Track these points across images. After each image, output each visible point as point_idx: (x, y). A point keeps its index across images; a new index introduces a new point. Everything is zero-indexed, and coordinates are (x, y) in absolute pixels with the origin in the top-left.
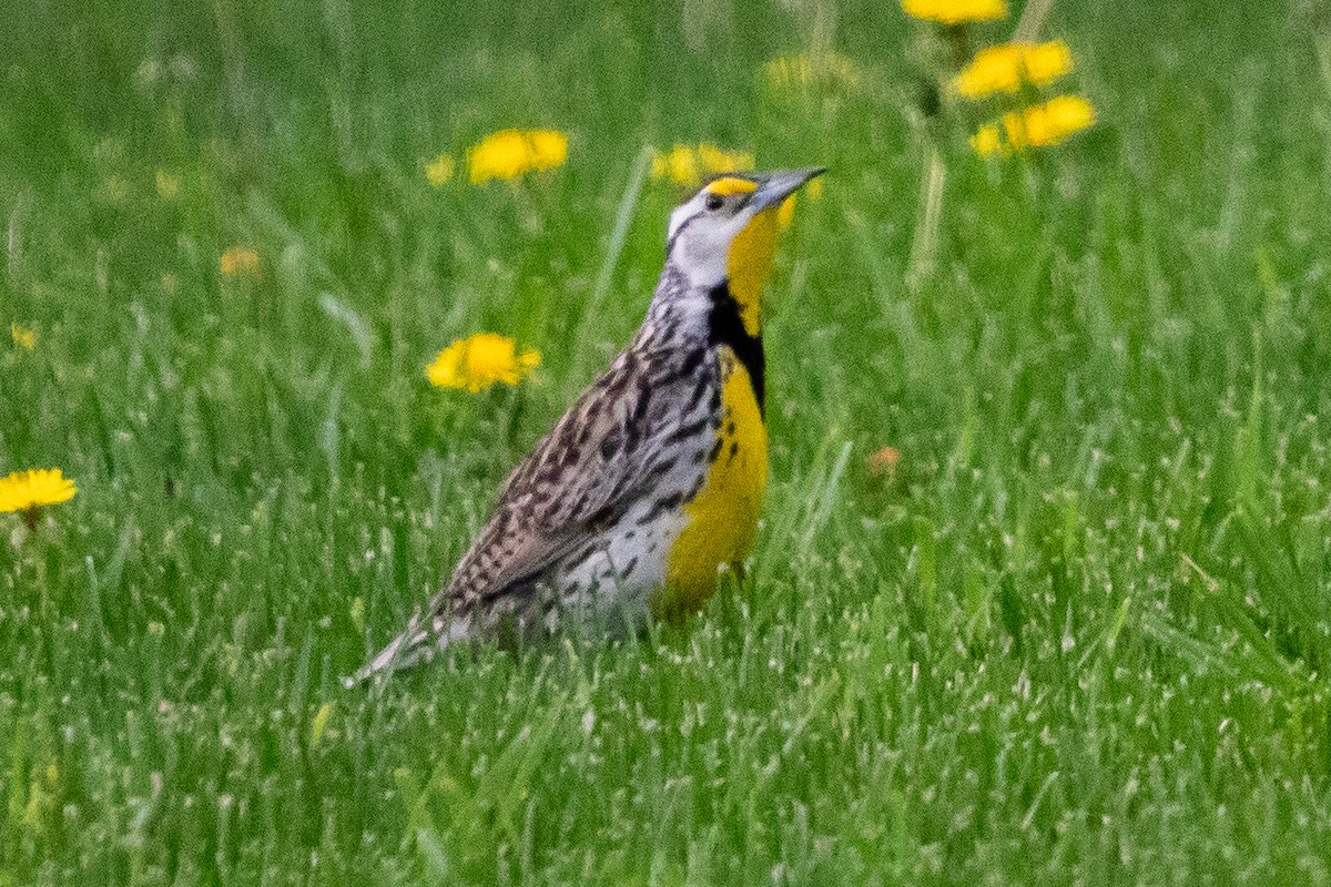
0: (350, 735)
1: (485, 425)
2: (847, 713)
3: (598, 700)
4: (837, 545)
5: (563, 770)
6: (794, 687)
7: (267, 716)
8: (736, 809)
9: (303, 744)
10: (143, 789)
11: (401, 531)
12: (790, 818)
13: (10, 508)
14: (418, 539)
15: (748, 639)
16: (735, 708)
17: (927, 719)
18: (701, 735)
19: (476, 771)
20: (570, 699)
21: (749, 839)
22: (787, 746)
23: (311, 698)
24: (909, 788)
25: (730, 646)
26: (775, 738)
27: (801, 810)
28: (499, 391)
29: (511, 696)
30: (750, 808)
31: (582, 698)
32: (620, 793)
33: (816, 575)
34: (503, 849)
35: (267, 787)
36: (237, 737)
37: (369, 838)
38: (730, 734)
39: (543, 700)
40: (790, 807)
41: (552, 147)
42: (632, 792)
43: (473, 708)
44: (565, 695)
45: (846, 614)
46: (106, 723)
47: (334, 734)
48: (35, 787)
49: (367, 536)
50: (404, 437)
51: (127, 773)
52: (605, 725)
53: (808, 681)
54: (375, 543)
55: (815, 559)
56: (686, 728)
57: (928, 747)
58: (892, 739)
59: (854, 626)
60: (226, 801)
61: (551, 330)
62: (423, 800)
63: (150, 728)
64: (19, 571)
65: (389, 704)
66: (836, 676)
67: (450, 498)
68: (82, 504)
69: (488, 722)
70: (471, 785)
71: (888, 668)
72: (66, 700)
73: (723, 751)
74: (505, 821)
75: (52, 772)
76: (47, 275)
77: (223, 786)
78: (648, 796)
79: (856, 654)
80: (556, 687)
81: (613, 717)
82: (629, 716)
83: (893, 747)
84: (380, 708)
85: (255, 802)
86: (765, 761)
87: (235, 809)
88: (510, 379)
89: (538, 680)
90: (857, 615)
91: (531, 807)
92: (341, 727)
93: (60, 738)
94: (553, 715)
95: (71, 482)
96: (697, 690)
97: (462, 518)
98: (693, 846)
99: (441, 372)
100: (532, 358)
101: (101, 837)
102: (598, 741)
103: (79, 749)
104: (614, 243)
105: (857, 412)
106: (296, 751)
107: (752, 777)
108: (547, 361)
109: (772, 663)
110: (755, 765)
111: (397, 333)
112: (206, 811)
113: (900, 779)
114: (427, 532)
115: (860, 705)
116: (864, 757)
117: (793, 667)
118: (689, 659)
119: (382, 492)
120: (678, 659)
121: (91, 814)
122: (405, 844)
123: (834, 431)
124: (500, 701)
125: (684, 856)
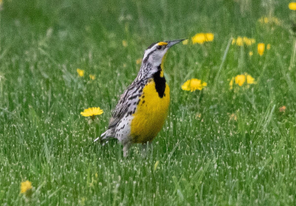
0: (163, 168)
1: (194, 99)
2: (273, 165)
3: (218, 161)
4: (272, 127)
5: (210, 177)
6: (262, 159)
7: (144, 164)
8: (248, 186)
9: (152, 170)
10: (116, 179)
11: (175, 123)
12: (260, 189)
13: (88, 116)
14: (179, 124)
15: (252, 148)
16: (248, 164)
17: (291, 167)
18: (241, 170)
19: (190, 177)
20: (211, 161)
21: (251, 193)
22: (260, 173)
23: (154, 159)
24: (287, 183)
25: (247, 149)
26: (257, 170)
27: (262, 187)
28: (197, 91)
29: (198, 160)
30: (251, 187)
31: (214, 161)
32: (222, 182)
33: (267, 134)
34: (196, 194)
35: (144, 179)
36: (138, 168)
37: (166, 191)
38: (247, 169)
39: (206, 161)
40: (260, 186)
41: (210, 37)
42: (225, 182)
43: (190, 163)
44: (210, 160)
45: (273, 143)
46: (109, 164)
47: (159, 168)
48: (93, 178)
49: (167, 124)
50: (176, 101)
51: (113, 175)
52: (219, 167)
53: (265, 158)
54: (169, 125)
55: (267, 131)
56: (237, 168)
57: (291, 174)
58: (283, 172)
59: (275, 146)
60: (135, 182)
61: (209, 79)
62: (178, 183)
63: (118, 165)
64: (90, 130)
65: (171, 161)
66: (271, 157)
67: (186, 115)
68: (104, 115)
69: (193, 166)
70: (189, 180)
71: (282, 156)
72: (100, 159)
73: (245, 174)
74: (197, 188)
75: (96, 175)
76: (97, 63)
77: (134, 179)
78: (228, 183)
79: (276, 152)
80: (208, 158)
81: (221, 165)
82: (225, 165)
83: (283, 173)
84: (169, 162)
85: (141, 182)
86: (254, 176)
87: (137, 185)
88: (200, 89)
89: (205, 157)
90: (276, 143)
91: (202, 185)
92: (161, 167)
93: (98, 167)
94: (208, 164)
95: (102, 110)
96: (240, 160)
97: (188, 120)
98: (238, 194)
99: (185, 87)
100: (205, 84)
101: (107, 190)
102: (218, 171)
103: (102, 170)
104: (224, 58)
105: (277, 98)
106: (151, 172)
107: (252, 179)
108: (208, 85)
109: (257, 154)
110: (253, 177)
111: (175, 79)
112: (131, 185)
113: (285, 181)
114: (181, 123)
115: (276, 164)
116: (277, 176)
117: (261, 155)
118: (238, 153)
119: (171, 114)
120: (236, 153)
121: (105, 184)
122: (174, 193)
123: (272, 102)
124: (196, 161)
125: (236, 197)
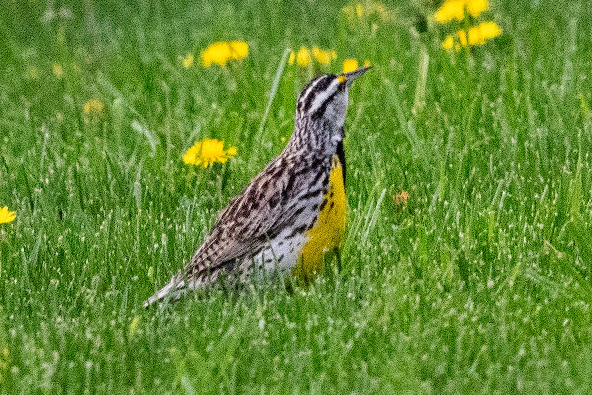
0: (148, 333)
1: (211, 183)
2: (386, 318)
3: (266, 314)
4: (380, 238)
5: (250, 348)
6: (360, 306)
7: (108, 323)
8: (333, 365)
9: (126, 337)
10: (49, 359)
11: (171, 235)
12: (359, 369)
14: (180, 238)
15: (338, 283)
16: (332, 317)
17: (424, 321)
18: (316, 330)
19: (208, 349)
20: (253, 314)
21: (340, 379)
22: (357, 335)
23: (129, 315)
24: (416, 354)
25: (329, 286)
26: (351, 330)
27: (364, 365)
28: (217, 166)
29: (225, 313)
30: (339, 366)
31: (259, 313)
32: (277, 359)
33: (370, 252)
34: (221, 386)
35: (109, 357)
36: (94, 334)
37: (157, 381)
38: (330, 329)
39: (240, 314)
40: (358, 364)
41: (241, 49)
42: (283, 357)
43: (207, 318)
44: (250, 312)
45: (384, 272)
46: (32, 327)
47: (140, 332)
49: (155, 237)
50: (172, 189)
51: (42, 352)
52: (270, 326)
53: (366, 304)
54: (159, 241)
55: (369, 245)
56: (308, 327)
57: (424, 334)
58: (407, 331)
59: (389, 277)
60: (89, 365)
61: (242, 138)
62: (182, 363)
63: (52, 330)
65: (166, 317)
66: (380, 301)
67: (194, 218)
68: (19, 222)
69: (213, 326)
70: (206, 356)
71: (405, 297)
72: (12, 317)
73: (326, 338)
74: (222, 372)
75: (6, 352)
77: (87, 357)
78: (291, 359)
79: (390, 290)
80: (246, 308)
81: (274, 322)
82: (281, 321)
83: (408, 335)
84: (162, 319)
85: (103, 364)
86: (346, 342)
87: (93, 369)
88: (223, 161)
89: (238, 305)
90: (390, 272)
91: (235, 365)
92: (143, 328)
93: (10, 335)
94: (245, 321)
95: (13, 212)
96: (313, 308)
97: (200, 229)
98: (312, 383)
99: (189, 157)
100: (233, 151)
101: (30, 382)
102: (267, 334)
103: (18, 340)
104: (271, 94)
105: (389, 174)
106: (122, 340)
107: (340, 350)
108: (240, 151)
109: (350, 295)
110: (342, 344)
111: (168, 141)
112: (80, 369)
113: (411, 350)
114: (184, 234)
115: (391, 315)
116: (393, 339)
117: (360, 297)
118: (309, 294)
119: (162, 215)
120: (304, 294)
121: (24, 371)
122: (174, 384)
123: (378, 183)
124: (219, 315)
125: (308, 387)
